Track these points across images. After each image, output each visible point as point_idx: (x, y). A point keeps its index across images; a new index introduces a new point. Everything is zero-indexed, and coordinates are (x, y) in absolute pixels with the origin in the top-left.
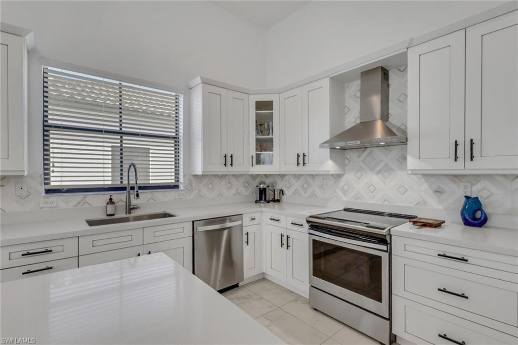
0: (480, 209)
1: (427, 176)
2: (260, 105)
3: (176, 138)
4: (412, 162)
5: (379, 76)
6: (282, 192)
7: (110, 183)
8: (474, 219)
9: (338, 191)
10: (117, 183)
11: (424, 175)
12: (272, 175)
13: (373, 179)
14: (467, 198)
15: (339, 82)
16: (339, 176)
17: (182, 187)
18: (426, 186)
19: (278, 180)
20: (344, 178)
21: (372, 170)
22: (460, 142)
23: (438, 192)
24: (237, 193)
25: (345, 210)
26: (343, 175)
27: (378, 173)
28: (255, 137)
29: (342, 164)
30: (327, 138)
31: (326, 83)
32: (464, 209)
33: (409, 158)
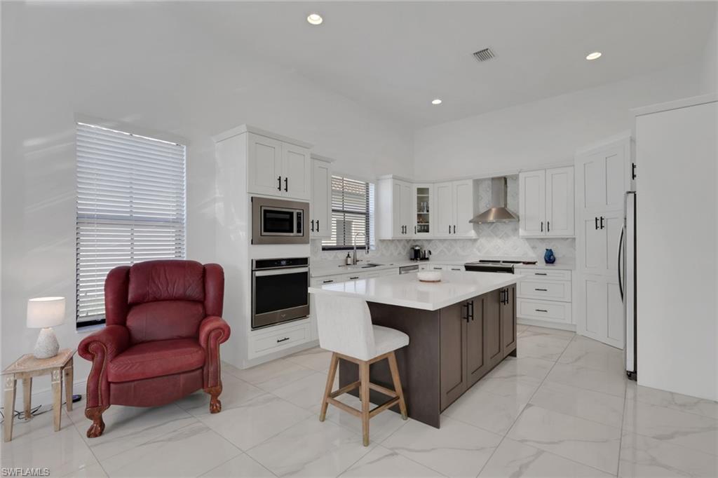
0: (552, 255)
1: (528, 239)
2: (420, 191)
3: (367, 214)
4: (521, 232)
5: (503, 182)
6: (430, 252)
7: (335, 244)
8: (550, 260)
9: (475, 250)
10: (342, 244)
11: (527, 239)
12: (420, 240)
13: (498, 242)
14: (547, 250)
15: (477, 183)
16: (475, 240)
17: (372, 248)
18: (527, 244)
19: (425, 244)
20: (479, 241)
21: (497, 236)
22: (544, 223)
23: (534, 248)
24: (399, 254)
25: (480, 261)
26: (478, 239)
27: (500, 238)
28: (416, 213)
29: (478, 232)
30: (472, 218)
31: (470, 183)
32: (546, 255)
33: (520, 230)
